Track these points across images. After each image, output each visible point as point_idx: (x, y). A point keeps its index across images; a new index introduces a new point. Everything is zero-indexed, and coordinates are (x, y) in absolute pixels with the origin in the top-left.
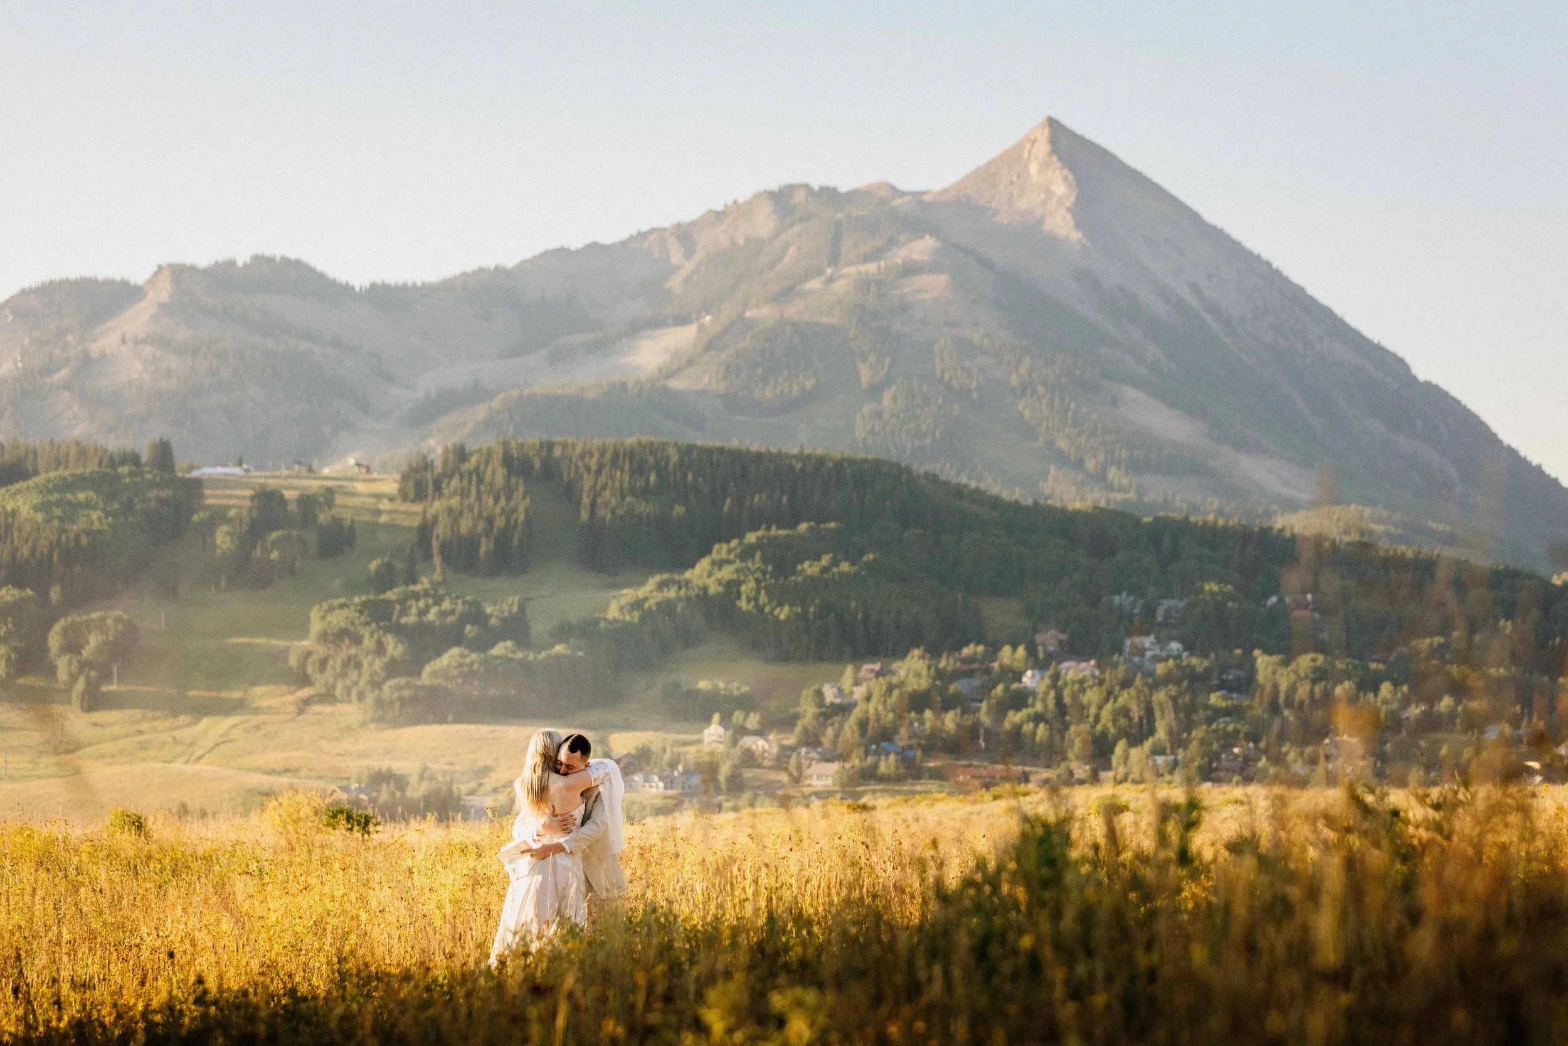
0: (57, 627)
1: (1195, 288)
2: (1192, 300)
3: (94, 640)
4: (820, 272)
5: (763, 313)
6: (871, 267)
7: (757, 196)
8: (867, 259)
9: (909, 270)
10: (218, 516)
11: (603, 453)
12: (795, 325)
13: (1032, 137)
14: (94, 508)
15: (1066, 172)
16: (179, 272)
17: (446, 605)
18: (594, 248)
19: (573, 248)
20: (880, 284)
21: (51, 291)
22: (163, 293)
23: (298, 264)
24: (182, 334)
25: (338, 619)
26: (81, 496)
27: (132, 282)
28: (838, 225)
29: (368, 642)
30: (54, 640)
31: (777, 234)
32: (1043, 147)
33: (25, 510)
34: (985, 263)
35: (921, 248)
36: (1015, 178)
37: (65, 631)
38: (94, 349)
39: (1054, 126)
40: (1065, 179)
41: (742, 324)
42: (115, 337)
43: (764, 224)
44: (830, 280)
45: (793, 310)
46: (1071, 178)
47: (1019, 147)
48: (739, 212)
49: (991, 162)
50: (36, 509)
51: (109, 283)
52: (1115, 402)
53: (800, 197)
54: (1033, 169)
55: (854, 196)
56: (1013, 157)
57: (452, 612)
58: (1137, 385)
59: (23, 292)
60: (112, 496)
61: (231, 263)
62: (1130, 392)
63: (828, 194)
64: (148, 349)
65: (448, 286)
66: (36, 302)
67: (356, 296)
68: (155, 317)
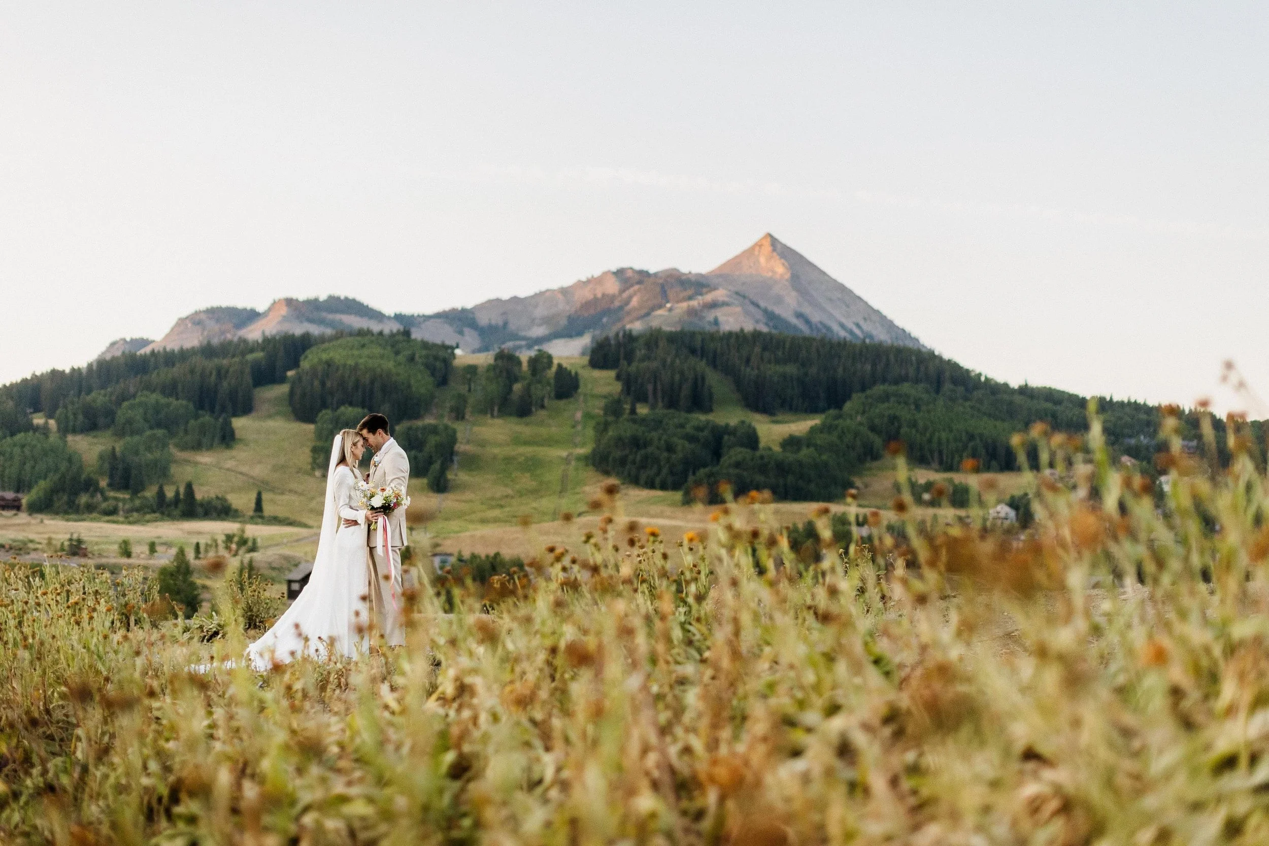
4: (661, 306)
6: (692, 304)
7: (605, 274)
9: (715, 304)
13: (759, 244)
15: (783, 261)
16: (289, 302)
18: (515, 300)
19: (503, 299)
20: (698, 312)
22: (283, 311)
23: (354, 300)
27: (257, 311)
28: (662, 285)
31: (622, 291)
32: (767, 248)
34: (755, 304)
35: (718, 295)
36: (752, 265)
40: (783, 264)
43: (613, 286)
44: (670, 310)
46: (786, 264)
47: (752, 248)
48: (596, 281)
49: (737, 257)
53: (629, 274)
54: (763, 260)
56: (750, 253)
59: (196, 313)
61: (316, 300)
65: (438, 316)
66: (203, 316)
67: (389, 318)
68: (280, 323)
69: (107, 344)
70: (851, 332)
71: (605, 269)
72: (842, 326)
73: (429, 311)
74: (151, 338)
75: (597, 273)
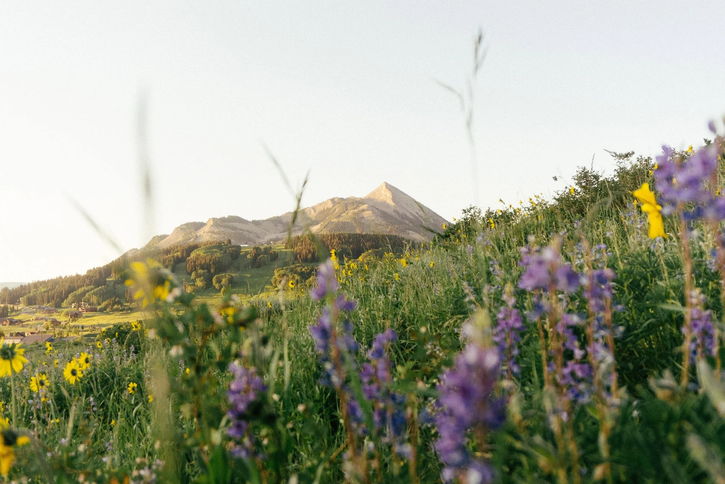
0: (214, 278)
1: (417, 213)
2: (417, 215)
3: (224, 280)
4: (344, 212)
5: (335, 220)
6: (356, 210)
7: (327, 200)
8: (354, 209)
9: (363, 210)
10: (247, 253)
11: (331, 236)
12: (342, 222)
13: (382, 186)
14: (218, 252)
15: (389, 192)
16: (214, 219)
17: (306, 268)
20: (357, 214)
21: (188, 225)
22: (212, 223)
23: (238, 217)
24: (216, 230)
25: (282, 272)
26: (214, 250)
27: (204, 222)
28: (346, 204)
29: (290, 276)
30: (214, 280)
31: (333, 206)
32: (384, 187)
33: (202, 254)
34: (378, 209)
35: (365, 207)
36: (379, 194)
37: (217, 278)
38: (198, 235)
39: (385, 183)
41: (330, 223)
42: (203, 232)
43: (330, 205)
44: (347, 214)
45: (341, 219)
46: (391, 193)
48: (325, 203)
49: (374, 191)
50: (204, 253)
51: (199, 223)
52: (408, 234)
53: (336, 200)
54: (383, 192)
55: (346, 199)
56: (378, 190)
57: (308, 269)
58: (411, 230)
59: (182, 225)
60: (221, 250)
61: (224, 217)
62: (411, 232)
63: (342, 199)
64: (210, 234)
65: (268, 220)
66: (184, 227)
67: (250, 222)
68: (210, 228)
69: (152, 238)
70: (414, 216)
71: (328, 198)
72: (411, 214)
73: (265, 218)
74: (168, 234)
75: (325, 200)
